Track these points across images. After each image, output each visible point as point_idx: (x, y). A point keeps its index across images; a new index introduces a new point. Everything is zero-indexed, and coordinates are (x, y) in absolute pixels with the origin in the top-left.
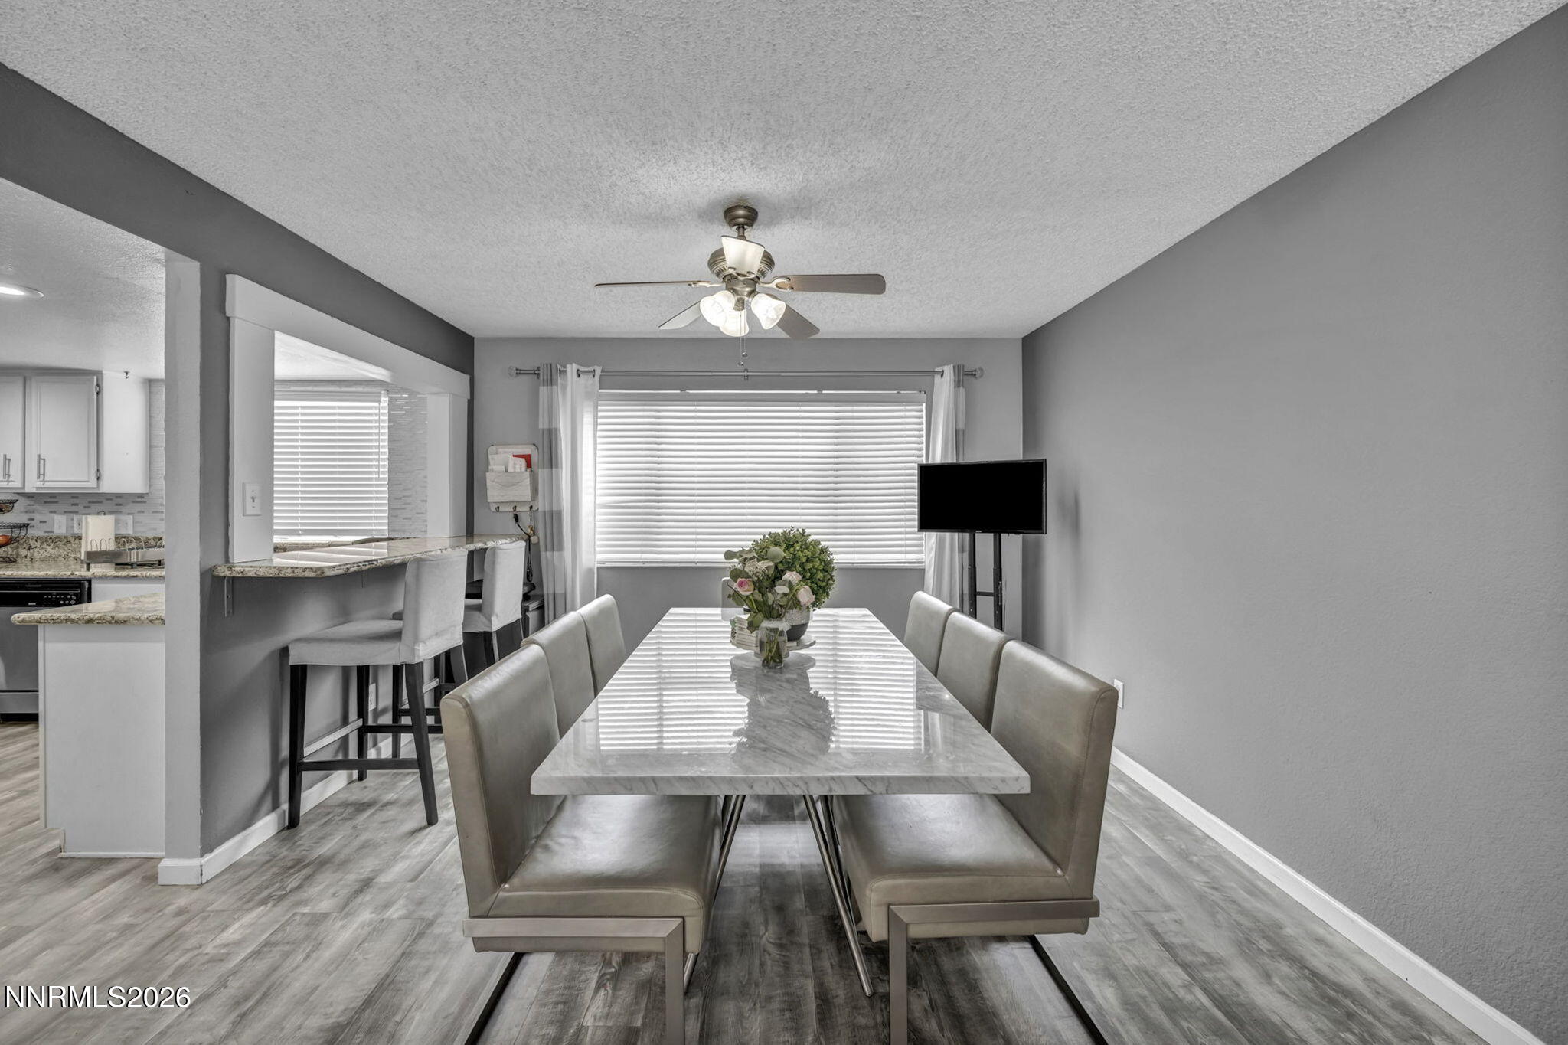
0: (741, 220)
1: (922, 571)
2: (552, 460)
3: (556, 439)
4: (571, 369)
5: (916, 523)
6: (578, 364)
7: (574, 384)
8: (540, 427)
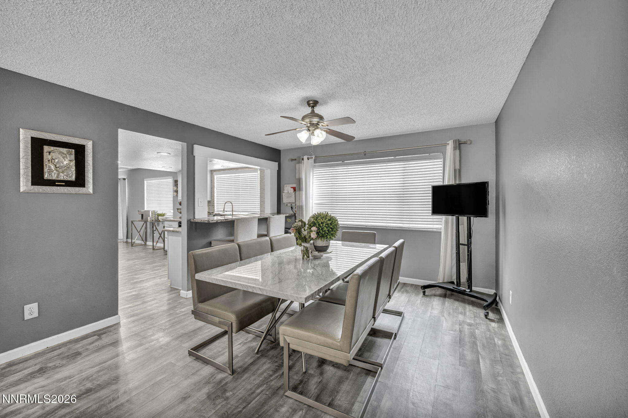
0: (312, 105)
1: (440, 232)
2: (300, 189)
3: (301, 182)
4: (305, 158)
5: (431, 212)
6: (307, 155)
7: (307, 163)
8: (297, 178)
